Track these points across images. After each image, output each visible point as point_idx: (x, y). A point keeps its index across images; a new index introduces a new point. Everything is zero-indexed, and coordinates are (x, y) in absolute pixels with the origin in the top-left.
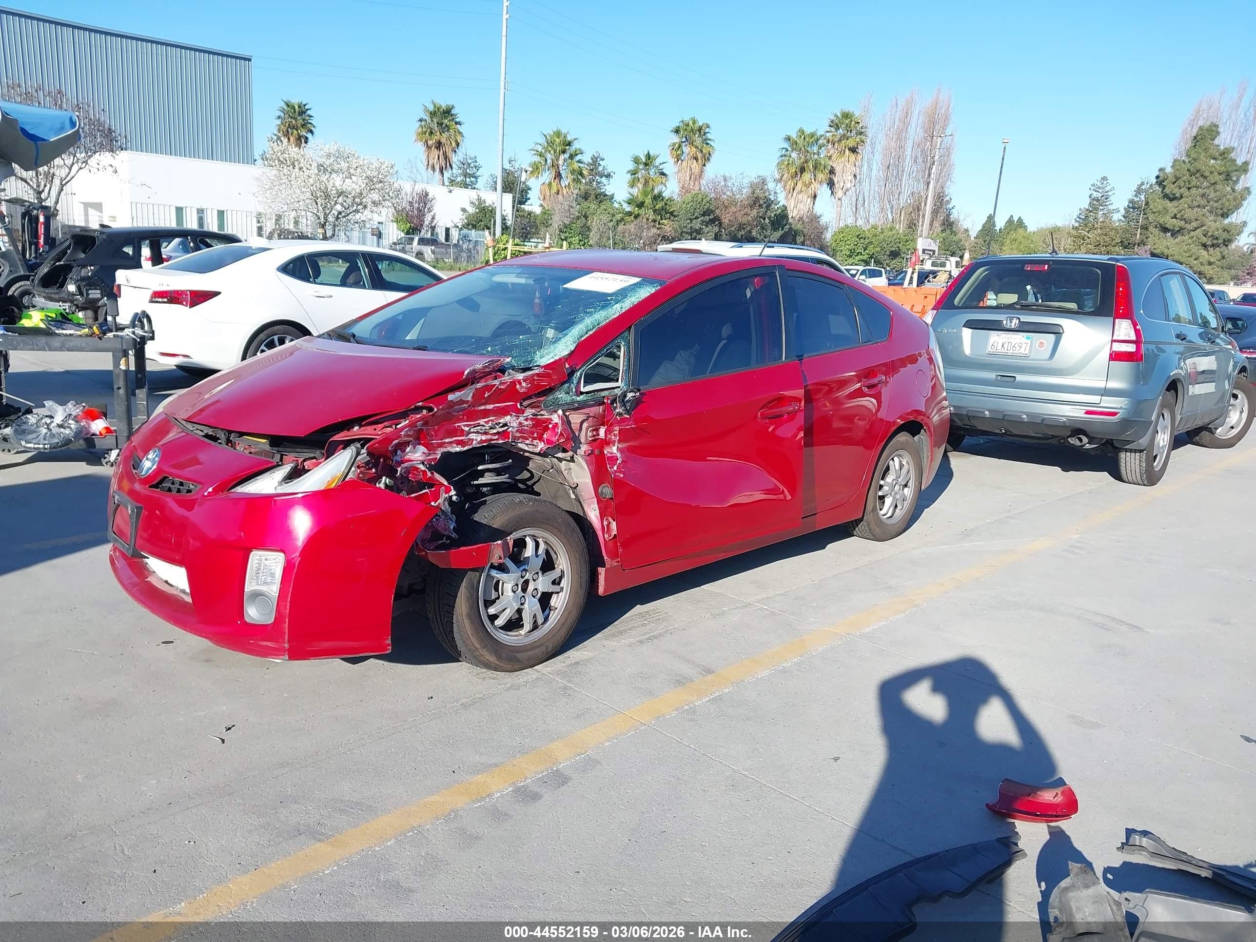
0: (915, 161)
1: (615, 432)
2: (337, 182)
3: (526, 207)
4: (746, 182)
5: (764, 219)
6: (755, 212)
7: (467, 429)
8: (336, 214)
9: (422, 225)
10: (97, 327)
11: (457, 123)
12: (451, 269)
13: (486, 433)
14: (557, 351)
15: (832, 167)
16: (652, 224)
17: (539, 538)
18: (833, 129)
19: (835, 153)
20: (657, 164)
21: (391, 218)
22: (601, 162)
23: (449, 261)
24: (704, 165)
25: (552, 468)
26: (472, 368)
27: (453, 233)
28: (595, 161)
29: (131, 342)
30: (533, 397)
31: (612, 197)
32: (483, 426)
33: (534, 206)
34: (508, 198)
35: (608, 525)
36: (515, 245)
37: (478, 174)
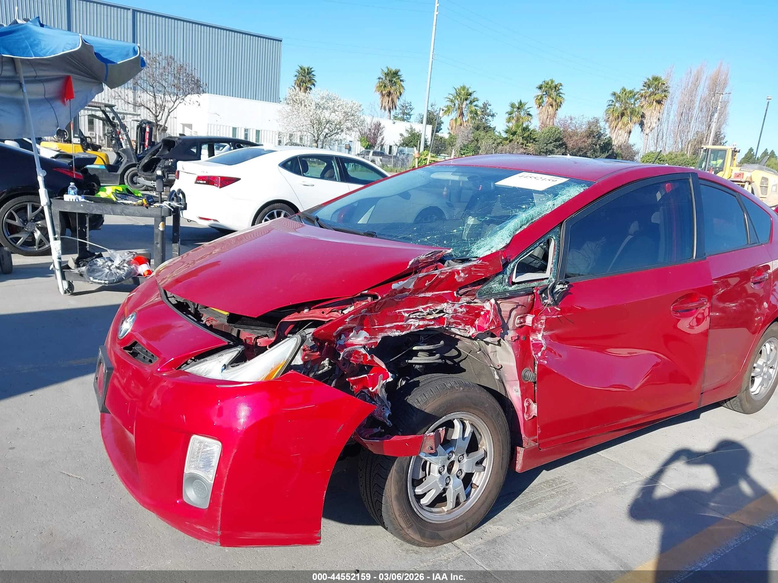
0: (701, 111)
1: (542, 321)
2: (326, 115)
3: (440, 134)
4: (585, 121)
5: (596, 145)
6: (590, 141)
7: (406, 315)
8: (325, 134)
9: (375, 144)
10: (145, 200)
11: (401, 81)
12: (391, 171)
13: (423, 319)
14: (493, 244)
15: (643, 113)
16: (521, 146)
17: (466, 420)
18: (646, 88)
19: (646, 104)
20: (526, 108)
21: (358, 139)
22: (489, 107)
23: (390, 166)
24: (557, 110)
25: (480, 350)
26: (416, 259)
27: (394, 149)
28: (485, 106)
29: (167, 211)
30: (468, 286)
31: (494, 129)
32: (421, 312)
33: (444, 133)
34: (430, 128)
35: (528, 407)
36: (432, 157)
37: (411, 113)
